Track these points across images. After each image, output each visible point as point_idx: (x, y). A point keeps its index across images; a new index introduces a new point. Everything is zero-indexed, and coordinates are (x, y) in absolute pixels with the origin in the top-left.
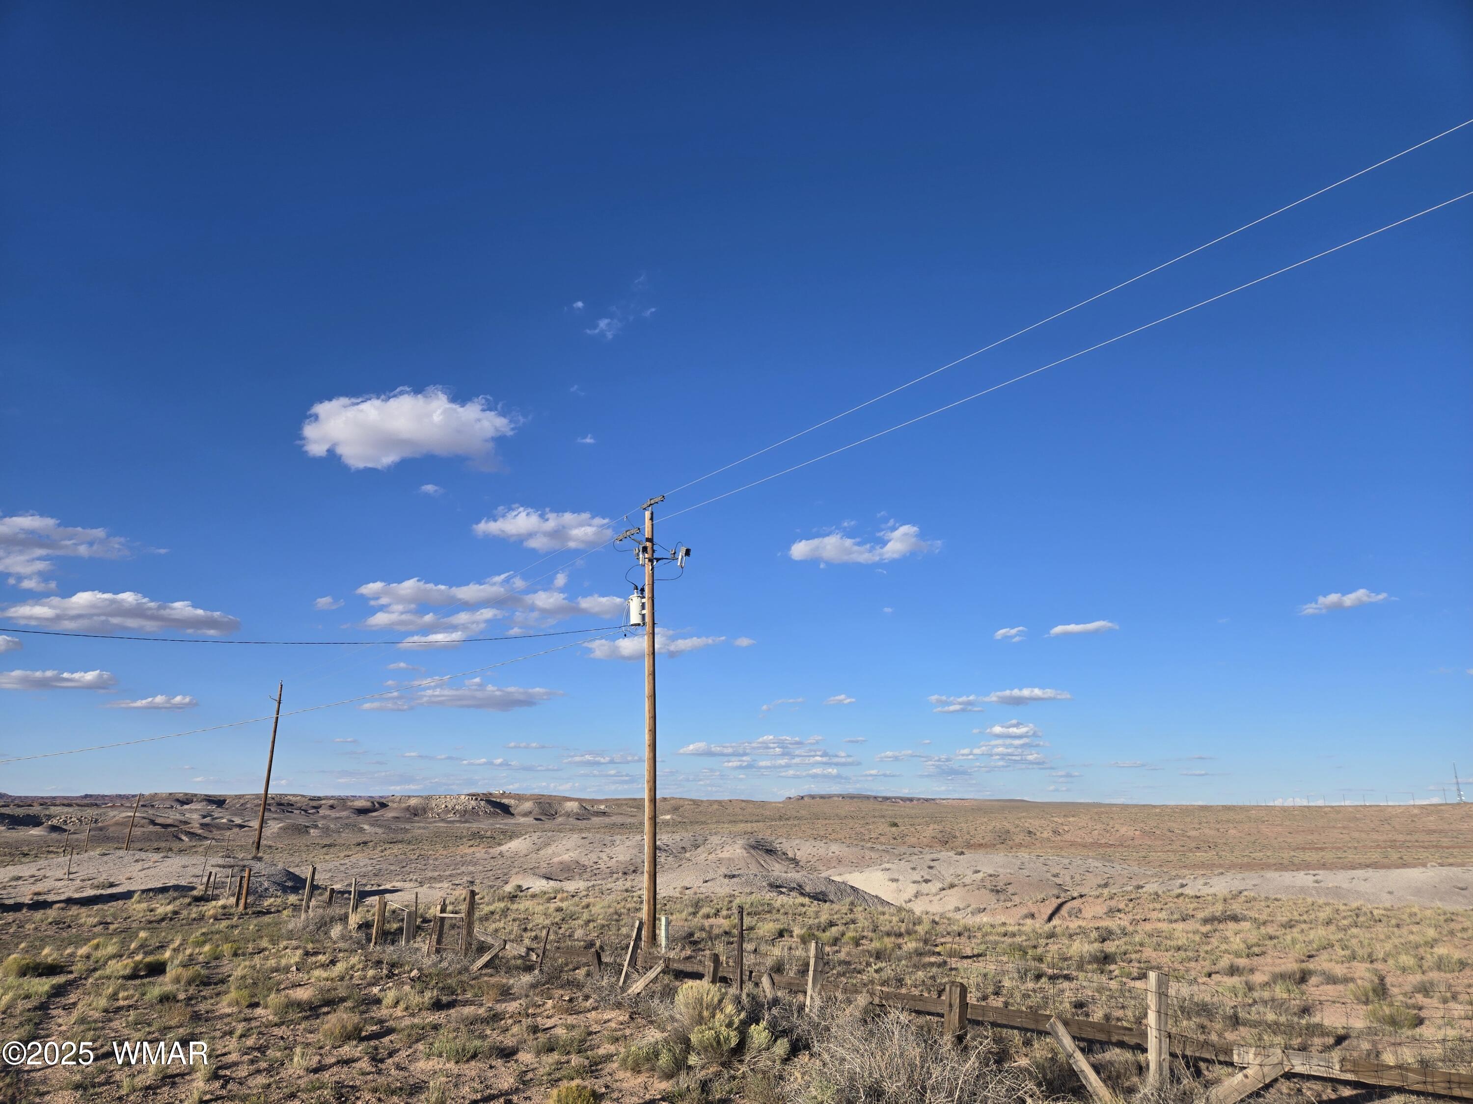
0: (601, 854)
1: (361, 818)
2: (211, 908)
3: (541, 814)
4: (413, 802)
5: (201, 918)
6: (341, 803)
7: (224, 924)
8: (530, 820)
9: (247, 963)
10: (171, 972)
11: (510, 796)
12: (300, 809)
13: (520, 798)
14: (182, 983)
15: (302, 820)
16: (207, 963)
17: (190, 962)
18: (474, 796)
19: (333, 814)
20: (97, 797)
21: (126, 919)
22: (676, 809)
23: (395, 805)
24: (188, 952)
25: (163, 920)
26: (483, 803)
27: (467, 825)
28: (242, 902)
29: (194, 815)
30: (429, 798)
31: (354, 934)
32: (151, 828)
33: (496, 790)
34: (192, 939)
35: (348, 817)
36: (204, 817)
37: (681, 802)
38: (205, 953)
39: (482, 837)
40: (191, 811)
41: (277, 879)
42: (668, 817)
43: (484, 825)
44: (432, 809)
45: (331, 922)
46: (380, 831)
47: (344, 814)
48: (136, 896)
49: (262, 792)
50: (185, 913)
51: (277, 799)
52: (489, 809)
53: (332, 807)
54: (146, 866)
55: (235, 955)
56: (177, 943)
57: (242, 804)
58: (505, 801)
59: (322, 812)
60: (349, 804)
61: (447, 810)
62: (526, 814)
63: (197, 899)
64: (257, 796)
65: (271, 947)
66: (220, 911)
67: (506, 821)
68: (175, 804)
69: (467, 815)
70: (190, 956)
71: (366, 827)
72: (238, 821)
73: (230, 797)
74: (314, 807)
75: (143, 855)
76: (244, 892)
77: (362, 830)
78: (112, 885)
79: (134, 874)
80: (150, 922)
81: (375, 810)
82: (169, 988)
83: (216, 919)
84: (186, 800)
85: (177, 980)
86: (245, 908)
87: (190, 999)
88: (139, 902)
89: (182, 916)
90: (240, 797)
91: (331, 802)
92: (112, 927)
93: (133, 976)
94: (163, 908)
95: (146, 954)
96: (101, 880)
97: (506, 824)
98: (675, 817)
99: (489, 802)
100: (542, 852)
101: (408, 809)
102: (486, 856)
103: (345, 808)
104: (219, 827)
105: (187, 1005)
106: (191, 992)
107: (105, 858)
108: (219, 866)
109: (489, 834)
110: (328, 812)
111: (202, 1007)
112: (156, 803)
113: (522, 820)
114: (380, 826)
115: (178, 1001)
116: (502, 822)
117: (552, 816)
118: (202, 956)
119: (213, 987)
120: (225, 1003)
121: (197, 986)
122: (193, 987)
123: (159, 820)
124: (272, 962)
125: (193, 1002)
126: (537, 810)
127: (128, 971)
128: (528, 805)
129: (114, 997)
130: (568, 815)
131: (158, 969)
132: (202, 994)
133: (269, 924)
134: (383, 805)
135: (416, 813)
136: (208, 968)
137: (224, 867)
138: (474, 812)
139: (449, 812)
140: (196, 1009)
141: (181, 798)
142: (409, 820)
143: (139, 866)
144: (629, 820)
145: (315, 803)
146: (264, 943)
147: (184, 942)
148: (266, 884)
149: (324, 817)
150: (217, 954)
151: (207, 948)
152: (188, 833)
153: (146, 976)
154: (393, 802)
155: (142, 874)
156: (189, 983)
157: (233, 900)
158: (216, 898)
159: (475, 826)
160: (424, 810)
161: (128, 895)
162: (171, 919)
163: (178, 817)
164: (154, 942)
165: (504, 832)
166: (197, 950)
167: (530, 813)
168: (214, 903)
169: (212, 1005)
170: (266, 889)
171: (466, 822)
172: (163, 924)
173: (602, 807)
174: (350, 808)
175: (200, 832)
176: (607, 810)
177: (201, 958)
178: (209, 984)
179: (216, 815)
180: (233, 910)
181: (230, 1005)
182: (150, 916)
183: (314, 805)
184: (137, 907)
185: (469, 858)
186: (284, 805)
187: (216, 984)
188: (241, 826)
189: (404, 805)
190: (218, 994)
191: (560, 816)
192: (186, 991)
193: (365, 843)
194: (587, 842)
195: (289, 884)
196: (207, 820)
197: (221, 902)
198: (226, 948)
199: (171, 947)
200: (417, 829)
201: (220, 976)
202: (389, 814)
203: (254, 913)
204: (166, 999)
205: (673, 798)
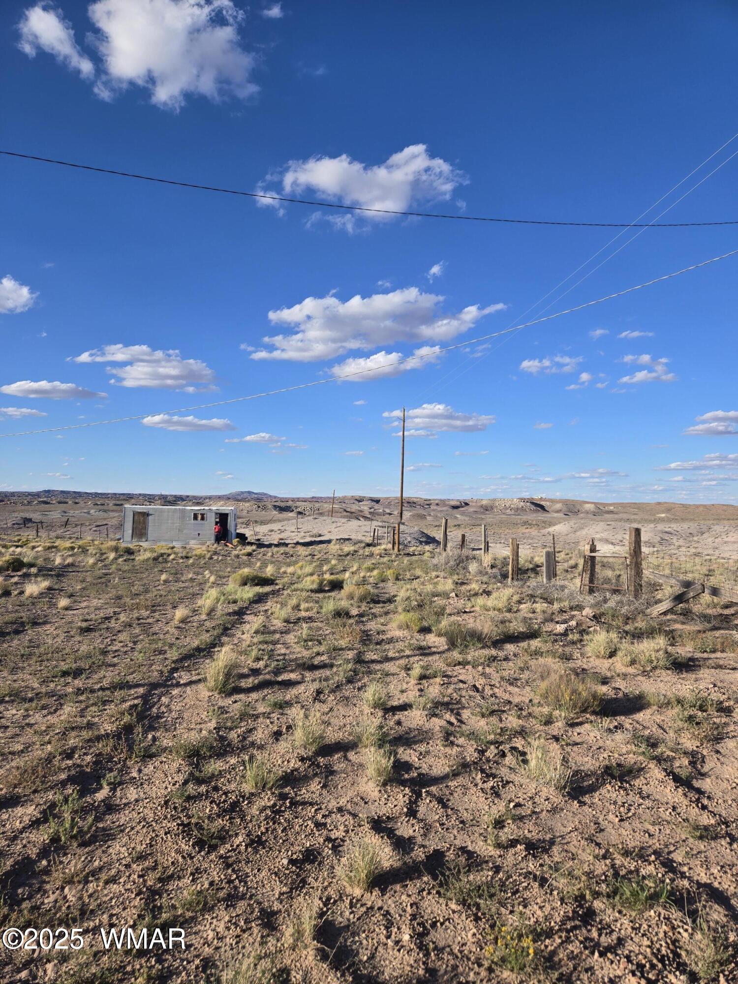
0: (624, 536)
1: (455, 510)
2: (376, 550)
3: (569, 511)
4: (484, 503)
5: (371, 555)
6: (441, 503)
7: (386, 559)
8: (561, 515)
9: (408, 586)
10: (348, 588)
11: (545, 500)
12: (420, 505)
13: (553, 501)
14: (356, 599)
15: (422, 512)
16: (376, 584)
17: (364, 581)
18: (523, 500)
19: (439, 508)
20: (318, 498)
21: (326, 553)
22: (668, 510)
23: (474, 504)
24: (362, 574)
25: (348, 555)
26: (528, 504)
27: (519, 517)
28: (396, 548)
29: (365, 507)
30: (494, 500)
31: (490, 571)
32: (345, 513)
33: (536, 496)
34: (365, 566)
35: (447, 511)
36: (370, 508)
37: (673, 506)
38: (374, 576)
39: (530, 525)
40: (364, 505)
41: (416, 536)
42: (663, 515)
43: (532, 517)
44: (496, 507)
45: (467, 560)
46: (467, 519)
47: (445, 509)
48: (333, 542)
49: (399, 495)
50: (361, 552)
51: (407, 500)
52: (533, 507)
53: (437, 504)
54: (339, 525)
55: (397, 579)
56: (355, 568)
57: (389, 503)
58: (543, 503)
59: (432, 507)
60: (447, 503)
61: (506, 508)
62: (558, 511)
63: (369, 545)
64: (396, 498)
65: (424, 575)
66: (383, 552)
67: (544, 515)
68: (356, 502)
69: (518, 511)
70: (363, 577)
71: (458, 516)
72: (388, 511)
73: (382, 498)
74: (428, 505)
75: (337, 520)
76: (397, 542)
77: (456, 518)
78: (320, 536)
79: (333, 530)
80: (341, 556)
81: (463, 507)
82: (344, 604)
83: (381, 556)
84: (360, 500)
85: (351, 597)
86: (399, 551)
87: (361, 615)
88: (335, 545)
89: (359, 554)
90: (387, 498)
91: (437, 502)
92: (316, 557)
93: (320, 590)
94: (348, 548)
95: (332, 574)
96: (314, 532)
97: (545, 517)
98: (668, 515)
99: (533, 503)
100: (578, 533)
101: (482, 506)
102: (539, 534)
103: (445, 505)
104: (379, 514)
105: (357, 622)
106: (363, 608)
107: (316, 520)
108: (380, 527)
109: (534, 523)
110: (435, 507)
111: (372, 626)
112: (346, 501)
113: (556, 515)
114: (466, 516)
115: (350, 617)
116: (541, 516)
117: (577, 513)
118: (372, 578)
119: (381, 605)
120: (394, 625)
121: (368, 603)
122: (365, 604)
123: (348, 510)
124: (429, 588)
125: (364, 619)
126: (565, 509)
127: (315, 586)
128: (558, 506)
129: (297, 608)
130: (587, 512)
131: (337, 585)
132: (373, 611)
133: (417, 561)
134: (467, 504)
135: (487, 508)
136: (378, 588)
137: (382, 527)
138: (522, 509)
139: (507, 509)
140: (368, 627)
141: (357, 498)
142: (483, 513)
143: (334, 525)
144: (633, 517)
145: (428, 502)
146: (418, 572)
147: (359, 569)
148: (409, 539)
149: (434, 510)
150: (383, 577)
151: (375, 572)
152: (363, 517)
153: (329, 591)
154: (472, 502)
155: (336, 530)
156: (362, 599)
157: (390, 546)
158: (380, 544)
159: (525, 518)
160: (492, 508)
161: (329, 542)
162: (353, 555)
163: (357, 508)
164: (340, 567)
165: (544, 522)
166: (368, 574)
167: (561, 510)
168: (379, 547)
169: (382, 625)
170: (409, 542)
171: (518, 515)
172: (348, 557)
173: (612, 508)
174: (448, 505)
175: (369, 516)
176: (615, 510)
177: (371, 580)
178: (378, 602)
179: (376, 508)
180: (391, 552)
181: (400, 627)
182: (340, 552)
183: (427, 504)
184: (333, 548)
185: (527, 535)
186: (412, 504)
187: (384, 602)
188: (390, 514)
189: (479, 504)
190: (387, 613)
191: (582, 513)
192: (359, 607)
193: (459, 525)
194: (611, 527)
195: (424, 539)
196: (372, 510)
197: (383, 547)
198: (389, 573)
199: (351, 570)
200: (489, 518)
201: (387, 596)
202: (470, 509)
203: (405, 554)
204: (340, 614)
205: (666, 503)
